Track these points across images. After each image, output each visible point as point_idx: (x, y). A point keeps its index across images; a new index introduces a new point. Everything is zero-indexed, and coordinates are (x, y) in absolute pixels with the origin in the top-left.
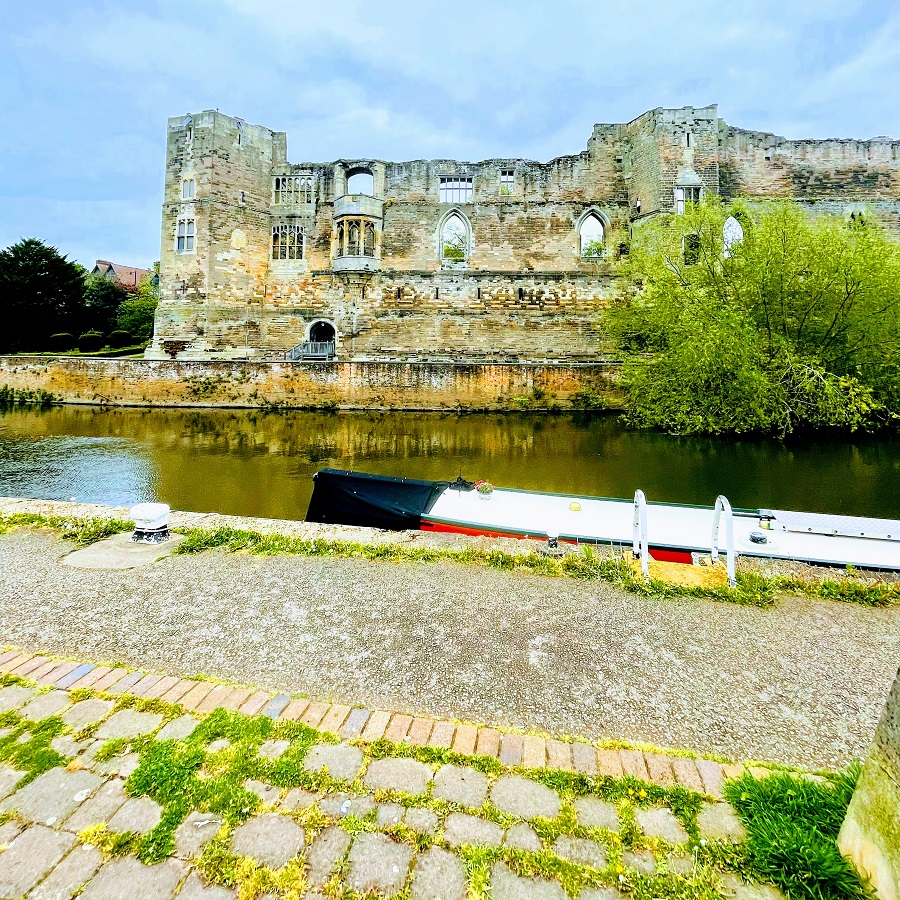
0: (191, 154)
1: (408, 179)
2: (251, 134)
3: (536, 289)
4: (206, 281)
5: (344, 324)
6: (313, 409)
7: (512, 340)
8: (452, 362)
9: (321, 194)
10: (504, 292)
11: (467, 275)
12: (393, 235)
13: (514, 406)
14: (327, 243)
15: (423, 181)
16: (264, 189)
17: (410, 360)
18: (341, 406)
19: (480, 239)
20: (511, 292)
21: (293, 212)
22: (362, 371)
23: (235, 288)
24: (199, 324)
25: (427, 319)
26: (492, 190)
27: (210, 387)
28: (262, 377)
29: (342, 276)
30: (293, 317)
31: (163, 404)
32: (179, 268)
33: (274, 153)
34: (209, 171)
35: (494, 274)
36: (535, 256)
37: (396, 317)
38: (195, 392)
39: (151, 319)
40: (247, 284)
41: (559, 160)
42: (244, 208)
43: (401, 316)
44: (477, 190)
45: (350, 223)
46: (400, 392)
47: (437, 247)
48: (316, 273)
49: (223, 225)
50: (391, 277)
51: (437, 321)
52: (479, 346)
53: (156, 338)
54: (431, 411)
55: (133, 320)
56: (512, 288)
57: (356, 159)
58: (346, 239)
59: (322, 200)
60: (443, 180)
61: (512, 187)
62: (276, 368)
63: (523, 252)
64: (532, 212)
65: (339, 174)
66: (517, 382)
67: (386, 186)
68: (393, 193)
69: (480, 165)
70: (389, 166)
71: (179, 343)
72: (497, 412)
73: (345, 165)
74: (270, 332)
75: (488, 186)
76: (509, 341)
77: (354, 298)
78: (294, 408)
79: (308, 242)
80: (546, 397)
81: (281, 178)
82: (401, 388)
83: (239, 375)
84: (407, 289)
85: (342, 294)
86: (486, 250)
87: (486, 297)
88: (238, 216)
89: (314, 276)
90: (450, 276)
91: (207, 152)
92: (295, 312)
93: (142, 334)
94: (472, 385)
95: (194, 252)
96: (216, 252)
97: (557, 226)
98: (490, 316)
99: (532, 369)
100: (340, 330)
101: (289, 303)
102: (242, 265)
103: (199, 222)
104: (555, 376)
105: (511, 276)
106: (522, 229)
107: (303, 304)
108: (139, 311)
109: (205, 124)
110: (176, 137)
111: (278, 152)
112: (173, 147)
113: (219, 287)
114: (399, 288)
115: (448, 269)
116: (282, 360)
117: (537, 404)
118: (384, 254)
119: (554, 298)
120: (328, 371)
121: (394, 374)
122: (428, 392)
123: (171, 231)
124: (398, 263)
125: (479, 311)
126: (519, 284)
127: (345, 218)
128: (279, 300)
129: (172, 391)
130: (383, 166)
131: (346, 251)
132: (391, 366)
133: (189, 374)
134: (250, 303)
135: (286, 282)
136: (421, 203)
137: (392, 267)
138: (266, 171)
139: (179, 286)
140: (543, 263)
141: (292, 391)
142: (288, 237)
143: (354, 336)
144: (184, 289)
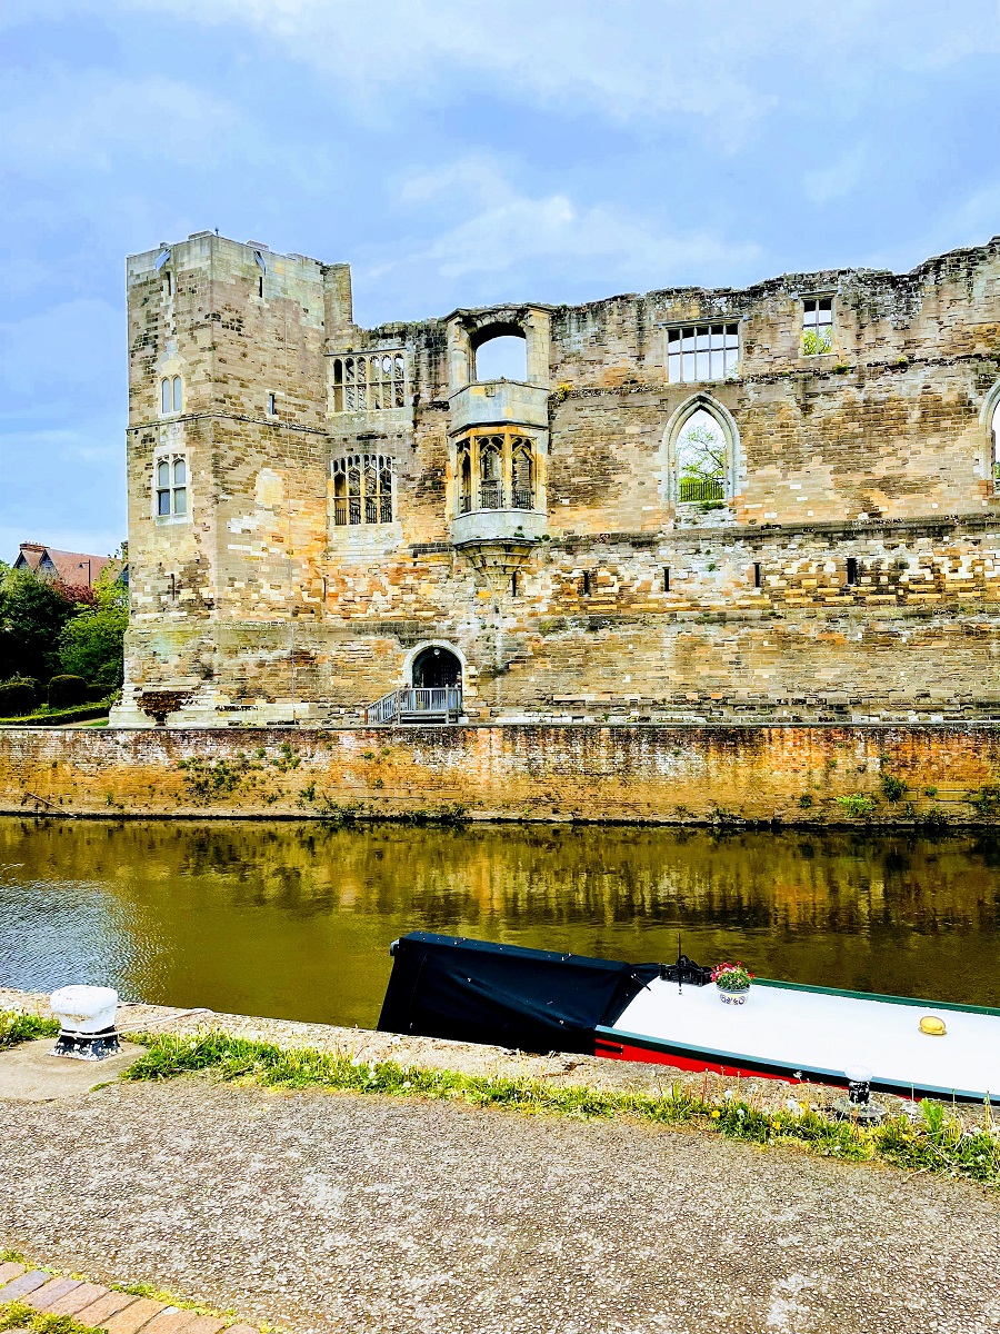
0: (173, 325)
1: (598, 338)
2: (283, 275)
3: (888, 559)
4: (212, 574)
5: (479, 649)
6: (421, 820)
7: (832, 673)
8: (702, 721)
9: (423, 387)
10: (813, 570)
11: (730, 537)
12: (570, 461)
13: (836, 815)
14: (439, 486)
15: (631, 340)
16: (312, 384)
17: (615, 720)
18: (476, 814)
19: (758, 456)
20: (830, 568)
21: (369, 427)
22: (514, 744)
23: (266, 586)
24: (205, 658)
25: (646, 634)
26: (782, 346)
27: (225, 780)
28: (321, 759)
29: (471, 553)
30: (380, 638)
31: (145, 811)
32: (166, 550)
33: (328, 309)
34: (207, 355)
35: (791, 532)
36: (886, 485)
37: (581, 632)
38: (201, 788)
39: (116, 651)
40: (290, 575)
41: (938, 263)
42: (276, 426)
43: (593, 629)
44: (749, 350)
45: (483, 443)
46: (594, 784)
47: (665, 482)
48: (419, 550)
49: (238, 461)
50: (570, 550)
51: (669, 637)
52: (760, 688)
53: (128, 687)
54: (657, 824)
55: (88, 655)
56: (831, 561)
57: (490, 306)
58: (476, 478)
59: (426, 397)
60: (673, 336)
61: (829, 335)
62: (348, 741)
63: (857, 478)
64: (877, 389)
65: (457, 339)
66: (843, 761)
67: (552, 358)
68: (569, 371)
69: (755, 292)
70: (558, 315)
71: (168, 695)
72: (801, 827)
73: (468, 321)
74: (336, 670)
75: (773, 338)
76: (826, 675)
77: (496, 596)
78: (384, 819)
79: (402, 487)
80: (912, 796)
81: (343, 360)
82: (595, 777)
83: (279, 755)
84: (603, 573)
85: (471, 590)
86: (772, 478)
87: (774, 581)
88: (267, 443)
89: (415, 556)
90: (693, 540)
91: (200, 318)
92: (383, 629)
93: (104, 681)
94: (744, 772)
95: (189, 519)
96: (229, 517)
97: (935, 414)
98: (782, 622)
99: (878, 733)
100: (472, 661)
101: (371, 611)
102: (280, 540)
103: (194, 460)
104: (931, 750)
105: (827, 534)
106: (854, 427)
107: (397, 613)
108: (99, 636)
109: (195, 261)
110: (143, 292)
111: (336, 305)
112: (139, 315)
113: (237, 584)
114: (586, 573)
115: (689, 526)
116: (358, 723)
117: (890, 811)
118: (553, 502)
119: (930, 577)
120: (446, 745)
121: (578, 749)
122: (651, 785)
123: (144, 480)
124: (583, 521)
125: (757, 613)
126: (848, 549)
127: (472, 433)
128: (352, 606)
129: (160, 787)
130: (547, 316)
131: (476, 500)
132: (571, 733)
133: (187, 754)
134: (295, 614)
135: (363, 569)
136: (629, 387)
137: (570, 528)
138: (313, 347)
139: (165, 585)
140: (904, 499)
141: (380, 785)
142: (362, 478)
143: (500, 673)
144: (174, 591)
